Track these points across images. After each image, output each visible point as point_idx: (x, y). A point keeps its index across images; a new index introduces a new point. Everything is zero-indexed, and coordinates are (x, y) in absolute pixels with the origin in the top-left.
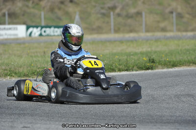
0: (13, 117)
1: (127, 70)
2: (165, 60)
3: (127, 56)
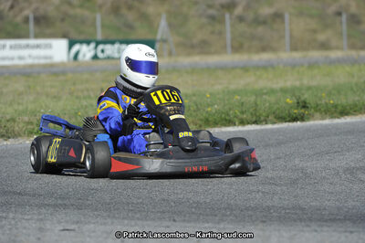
0: (43, 211)
1: (255, 122)
2: (326, 104)
3: (256, 95)
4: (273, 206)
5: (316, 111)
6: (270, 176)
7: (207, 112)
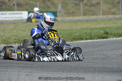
0: (20, 69)
1: (91, 39)
2: (114, 33)
3: (91, 30)
4: (96, 67)
5: (111, 35)
6: (95, 57)
7: (74, 36)
